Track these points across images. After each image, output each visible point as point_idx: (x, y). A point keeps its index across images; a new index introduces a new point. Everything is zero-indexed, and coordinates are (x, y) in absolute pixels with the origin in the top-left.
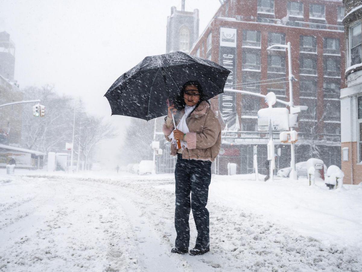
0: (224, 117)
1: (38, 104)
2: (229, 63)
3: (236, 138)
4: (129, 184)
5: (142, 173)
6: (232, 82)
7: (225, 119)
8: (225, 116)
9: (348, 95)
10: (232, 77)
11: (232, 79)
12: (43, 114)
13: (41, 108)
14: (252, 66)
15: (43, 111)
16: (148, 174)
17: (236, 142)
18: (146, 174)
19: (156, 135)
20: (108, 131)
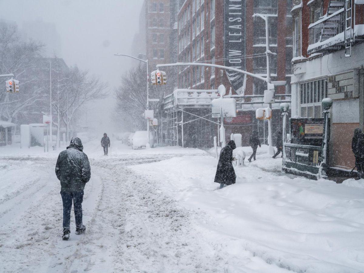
0: (230, 77)
1: (10, 78)
2: (237, 7)
3: (243, 104)
4: (107, 165)
5: (136, 147)
6: (241, 33)
7: (232, 79)
8: (232, 75)
9: (295, 82)
10: (241, 26)
11: (241, 28)
12: (18, 90)
13: (15, 84)
14: (266, 10)
15: (18, 86)
16: (143, 147)
17: (242, 109)
18: (141, 148)
19: (149, 102)
20: (95, 90)
